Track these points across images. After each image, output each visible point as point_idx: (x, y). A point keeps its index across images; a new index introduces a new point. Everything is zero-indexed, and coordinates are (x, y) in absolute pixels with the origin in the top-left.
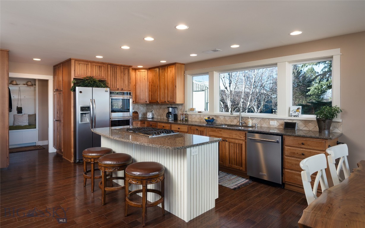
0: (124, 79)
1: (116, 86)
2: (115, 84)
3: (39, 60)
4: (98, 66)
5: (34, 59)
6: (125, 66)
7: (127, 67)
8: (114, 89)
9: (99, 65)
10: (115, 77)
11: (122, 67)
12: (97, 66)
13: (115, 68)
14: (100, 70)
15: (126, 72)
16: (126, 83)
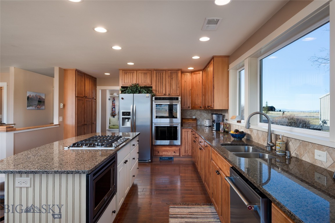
0: (172, 83)
1: (162, 92)
2: (161, 90)
3: (109, 74)
4: (144, 74)
5: (105, 74)
6: (173, 70)
7: (175, 71)
8: (160, 95)
9: (144, 72)
10: (161, 82)
11: (169, 71)
12: (142, 74)
13: (161, 73)
14: (146, 77)
15: (174, 76)
16: (174, 88)
